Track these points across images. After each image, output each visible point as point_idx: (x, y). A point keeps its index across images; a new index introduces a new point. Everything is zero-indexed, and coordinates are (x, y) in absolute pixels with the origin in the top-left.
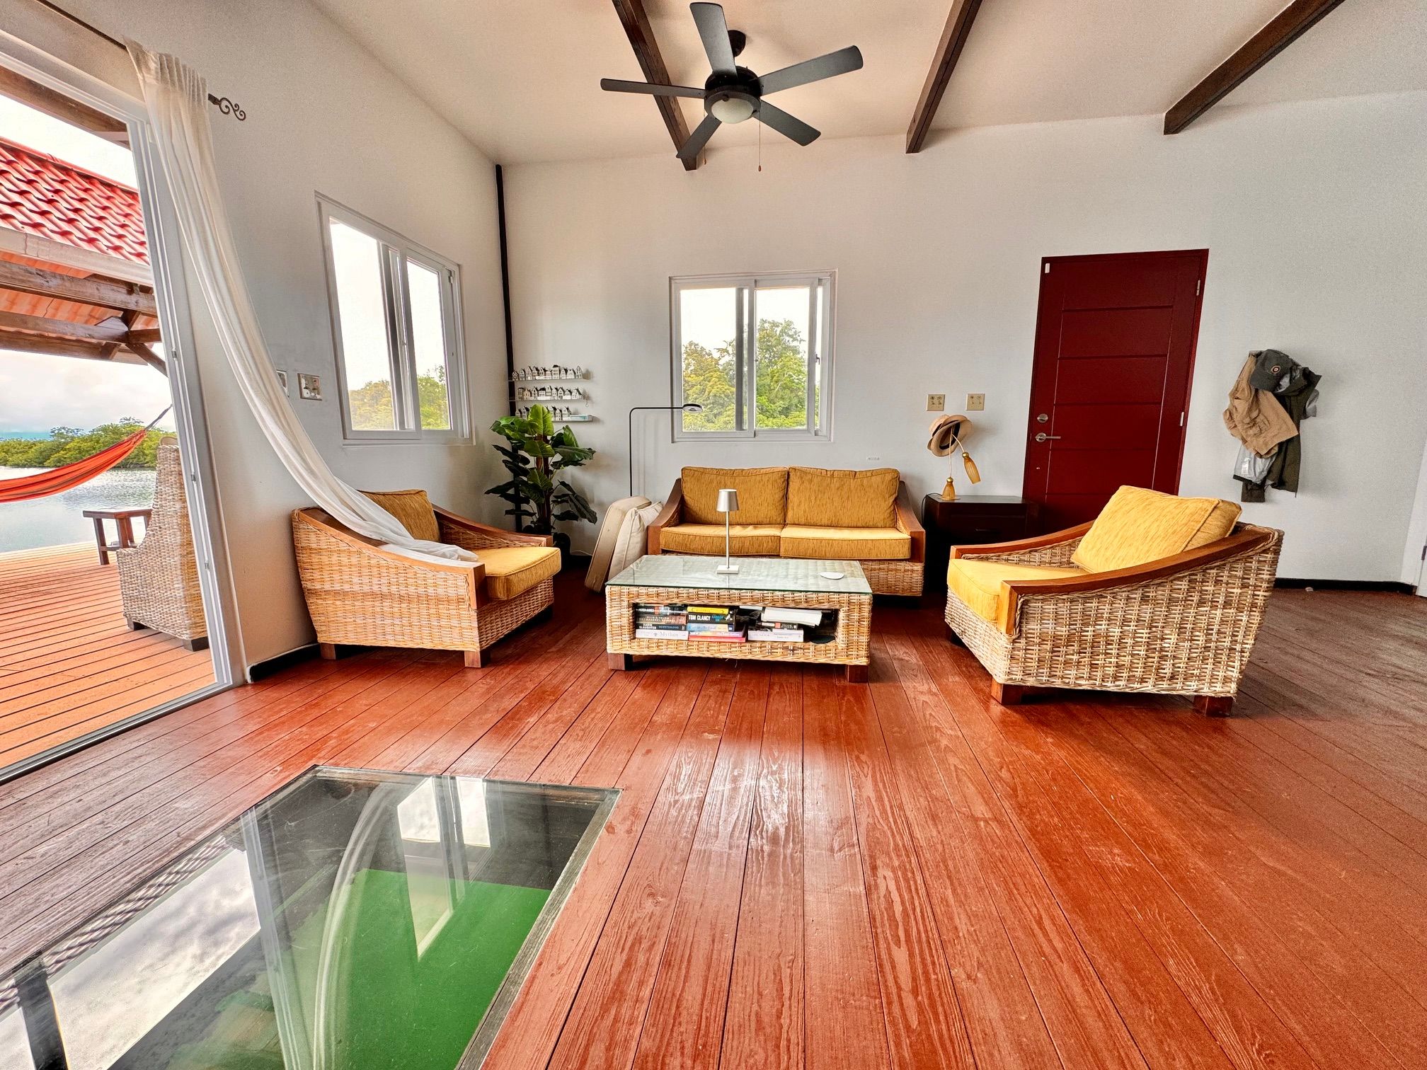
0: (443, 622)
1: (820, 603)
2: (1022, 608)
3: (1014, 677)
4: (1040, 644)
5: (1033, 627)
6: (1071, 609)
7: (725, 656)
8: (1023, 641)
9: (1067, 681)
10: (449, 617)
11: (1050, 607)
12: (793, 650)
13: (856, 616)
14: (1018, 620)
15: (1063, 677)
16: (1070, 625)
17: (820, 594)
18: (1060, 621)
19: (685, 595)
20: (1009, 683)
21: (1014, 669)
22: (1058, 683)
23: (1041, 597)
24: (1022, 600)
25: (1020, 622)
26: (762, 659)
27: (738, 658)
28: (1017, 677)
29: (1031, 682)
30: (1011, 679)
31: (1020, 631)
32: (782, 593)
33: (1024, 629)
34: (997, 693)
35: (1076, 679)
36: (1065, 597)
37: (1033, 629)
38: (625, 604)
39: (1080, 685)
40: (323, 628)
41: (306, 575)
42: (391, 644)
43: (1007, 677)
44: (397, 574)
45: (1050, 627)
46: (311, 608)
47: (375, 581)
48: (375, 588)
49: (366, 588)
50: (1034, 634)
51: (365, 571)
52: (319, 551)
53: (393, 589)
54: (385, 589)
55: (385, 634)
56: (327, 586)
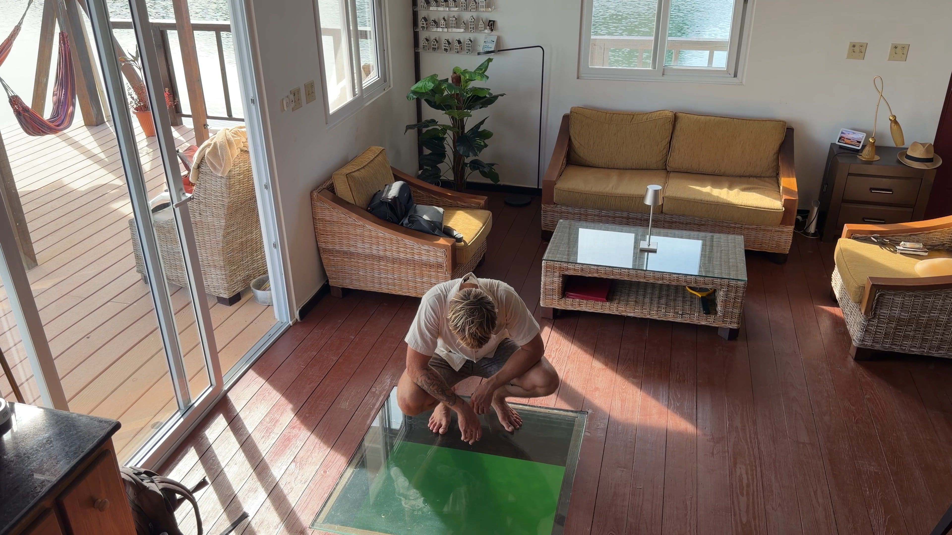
0: (425, 279)
1: (706, 284)
2: (878, 298)
3: (866, 343)
4: (888, 323)
5: (885, 312)
6: (914, 301)
7: (629, 315)
8: (876, 321)
9: (904, 348)
10: (430, 276)
11: (899, 300)
12: (682, 315)
13: (732, 295)
14: (874, 306)
15: (901, 346)
16: (912, 312)
17: (706, 278)
18: (905, 309)
20: (862, 347)
21: (867, 338)
22: (897, 349)
23: (893, 293)
24: (879, 293)
25: (876, 308)
26: (658, 319)
27: (639, 317)
28: (868, 344)
29: (878, 347)
30: (864, 345)
31: (875, 313)
32: (677, 276)
33: (878, 312)
34: (852, 352)
35: (911, 347)
36: (911, 293)
37: (885, 313)
38: (557, 274)
39: (913, 351)
40: (334, 276)
41: (321, 239)
42: (385, 291)
43: (861, 343)
44: (391, 244)
45: (897, 312)
46: (325, 262)
47: (374, 247)
48: (375, 252)
49: (367, 251)
50: (884, 316)
51: (367, 240)
52: (332, 222)
53: (388, 254)
54: (381, 253)
55: (380, 284)
56: (337, 248)
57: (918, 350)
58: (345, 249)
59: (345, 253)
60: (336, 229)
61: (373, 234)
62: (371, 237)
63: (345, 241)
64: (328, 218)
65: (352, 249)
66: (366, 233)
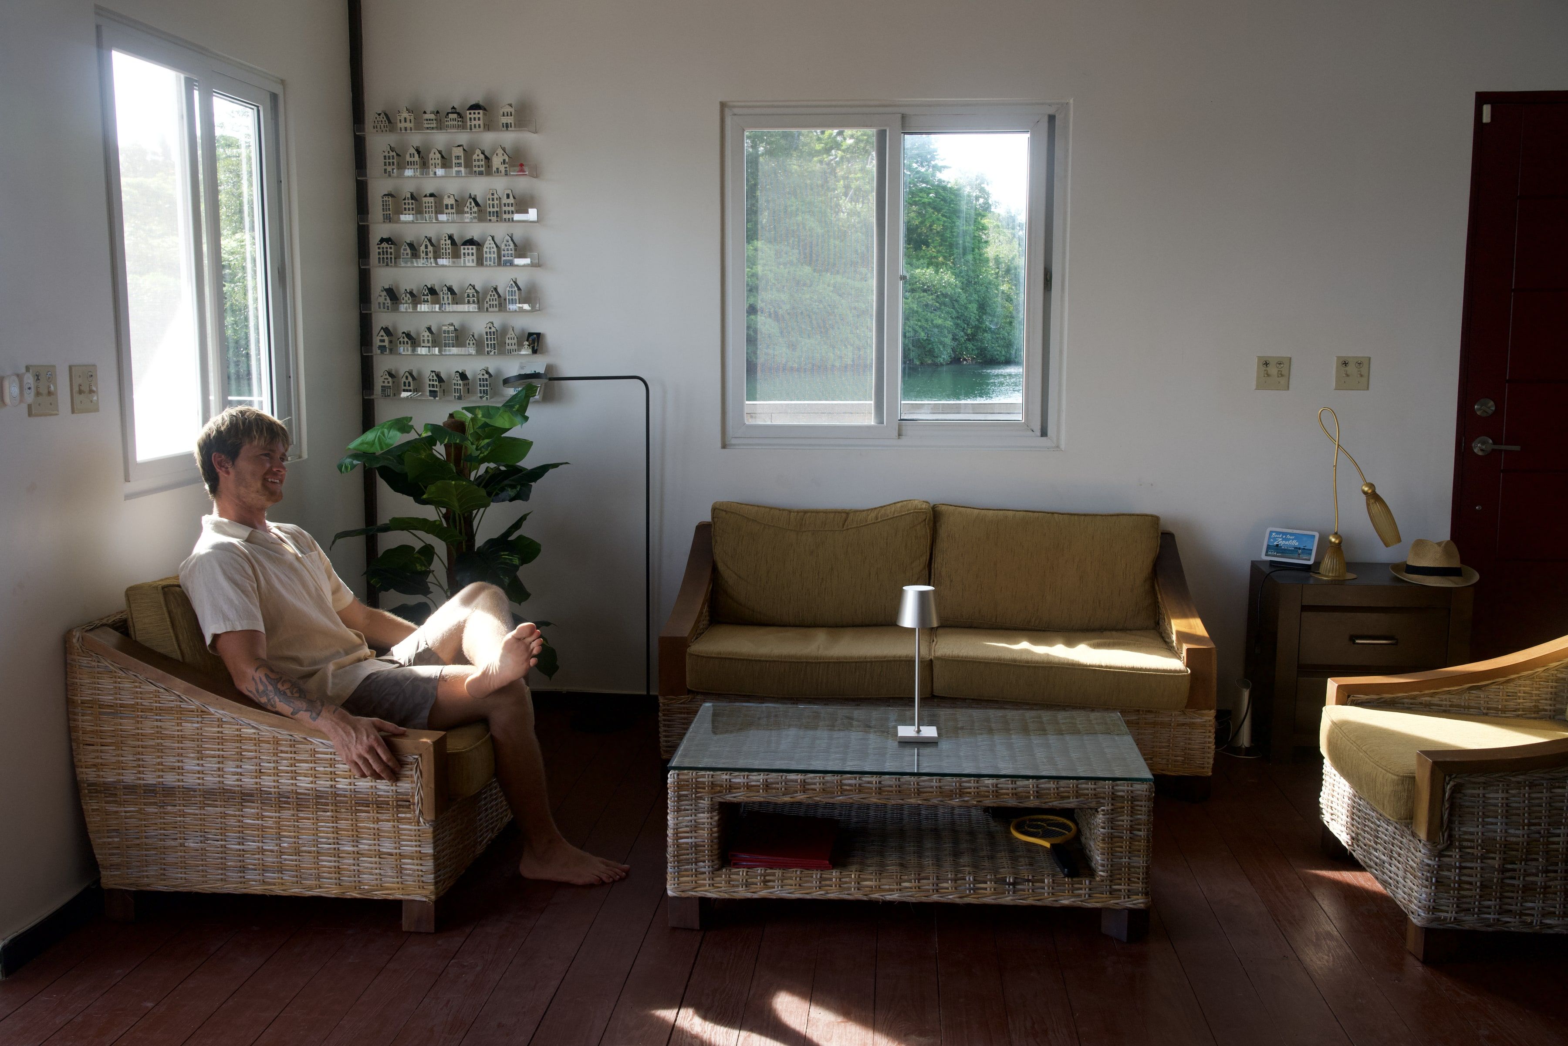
0: (365, 845)
1: (1063, 798)
2: (1451, 797)
3: (1443, 915)
4: (1483, 858)
5: (1471, 829)
6: (1530, 798)
7: (889, 897)
8: (1456, 853)
9: (1529, 919)
10: (377, 835)
11: (1497, 797)
12: (1014, 884)
13: (1125, 820)
14: (1446, 816)
15: (1521, 914)
16: (1530, 824)
17: (1063, 783)
18: (1514, 818)
19: (817, 787)
20: (1435, 925)
21: (1443, 901)
22: (1513, 924)
23: (1482, 779)
24: (1452, 783)
25: (1450, 821)
26: (958, 901)
27: (913, 900)
28: (1448, 915)
29: (1470, 922)
30: (1438, 919)
31: (1450, 836)
32: (995, 781)
33: (1456, 833)
34: (1414, 943)
35: (1543, 916)
36: (1521, 778)
37: (1472, 834)
38: (705, 803)
39: (1550, 927)
40: (116, 860)
41: (87, 757)
42: (257, 888)
43: (1430, 915)
44: (275, 754)
45: (1498, 828)
46: (93, 821)
47: (230, 767)
48: (230, 781)
49: (211, 781)
50: (1472, 841)
51: (210, 748)
52: (117, 710)
53: (267, 782)
54: (249, 782)
55: (243, 869)
56: (129, 777)
57: (1560, 922)
58: (150, 778)
59: (150, 790)
60: (128, 725)
61: (228, 730)
62: (221, 740)
63: (150, 759)
64: (108, 699)
65: (170, 779)
66: (211, 730)
